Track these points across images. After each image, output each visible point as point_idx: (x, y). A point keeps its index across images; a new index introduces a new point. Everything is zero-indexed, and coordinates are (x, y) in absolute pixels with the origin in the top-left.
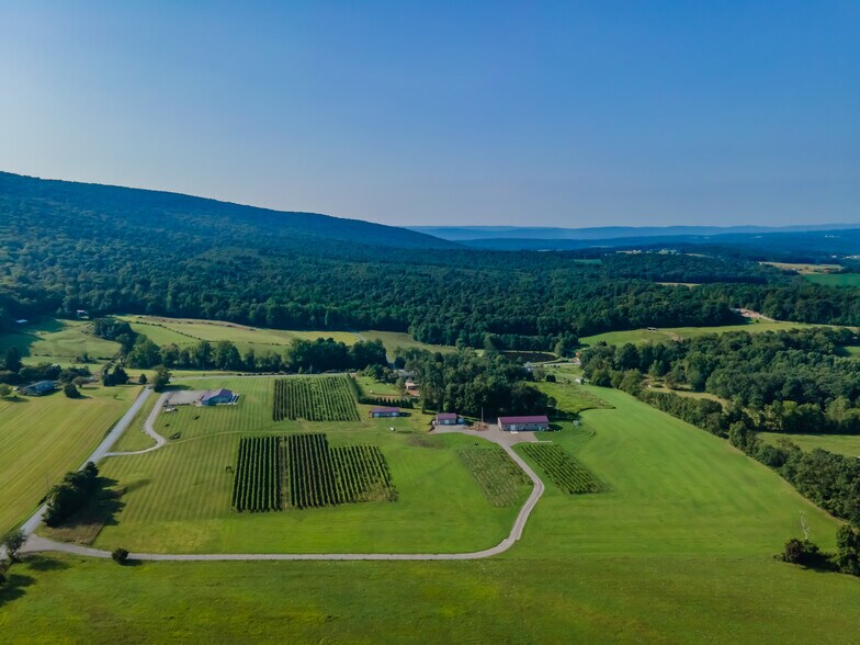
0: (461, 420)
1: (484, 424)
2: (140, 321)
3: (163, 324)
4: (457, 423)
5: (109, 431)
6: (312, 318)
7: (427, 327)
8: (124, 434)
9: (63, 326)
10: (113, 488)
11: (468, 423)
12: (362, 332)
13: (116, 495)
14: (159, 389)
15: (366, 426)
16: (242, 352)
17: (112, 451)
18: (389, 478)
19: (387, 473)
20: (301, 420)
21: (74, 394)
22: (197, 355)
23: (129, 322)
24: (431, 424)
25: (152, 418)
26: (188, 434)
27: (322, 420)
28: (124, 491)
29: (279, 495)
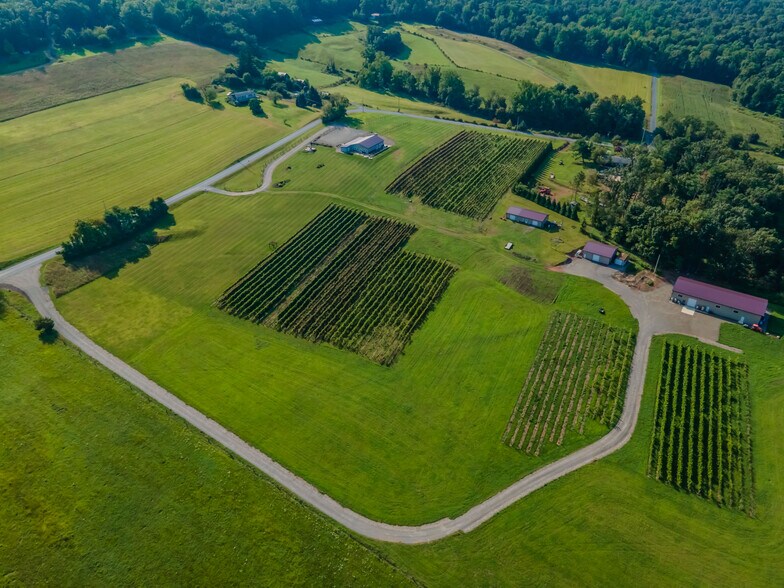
0: (619, 262)
1: (653, 278)
2: (421, 32)
3: (437, 39)
4: (612, 263)
5: (238, 161)
6: (609, 49)
7: (756, 83)
8: (246, 168)
9: (351, 28)
10: (160, 232)
11: (630, 269)
12: (664, 77)
13: (155, 241)
14: (327, 121)
15: (481, 231)
16: (468, 87)
17: (215, 185)
18: (417, 326)
19: (424, 317)
20: (416, 199)
21: (258, 112)
22: (426, 83)
23: (408, 32)
24: (572, 254)
25: (288, 155)
26: (293, 184)
27: (438, 206)
28: (167, 239)
29: (279, 300)
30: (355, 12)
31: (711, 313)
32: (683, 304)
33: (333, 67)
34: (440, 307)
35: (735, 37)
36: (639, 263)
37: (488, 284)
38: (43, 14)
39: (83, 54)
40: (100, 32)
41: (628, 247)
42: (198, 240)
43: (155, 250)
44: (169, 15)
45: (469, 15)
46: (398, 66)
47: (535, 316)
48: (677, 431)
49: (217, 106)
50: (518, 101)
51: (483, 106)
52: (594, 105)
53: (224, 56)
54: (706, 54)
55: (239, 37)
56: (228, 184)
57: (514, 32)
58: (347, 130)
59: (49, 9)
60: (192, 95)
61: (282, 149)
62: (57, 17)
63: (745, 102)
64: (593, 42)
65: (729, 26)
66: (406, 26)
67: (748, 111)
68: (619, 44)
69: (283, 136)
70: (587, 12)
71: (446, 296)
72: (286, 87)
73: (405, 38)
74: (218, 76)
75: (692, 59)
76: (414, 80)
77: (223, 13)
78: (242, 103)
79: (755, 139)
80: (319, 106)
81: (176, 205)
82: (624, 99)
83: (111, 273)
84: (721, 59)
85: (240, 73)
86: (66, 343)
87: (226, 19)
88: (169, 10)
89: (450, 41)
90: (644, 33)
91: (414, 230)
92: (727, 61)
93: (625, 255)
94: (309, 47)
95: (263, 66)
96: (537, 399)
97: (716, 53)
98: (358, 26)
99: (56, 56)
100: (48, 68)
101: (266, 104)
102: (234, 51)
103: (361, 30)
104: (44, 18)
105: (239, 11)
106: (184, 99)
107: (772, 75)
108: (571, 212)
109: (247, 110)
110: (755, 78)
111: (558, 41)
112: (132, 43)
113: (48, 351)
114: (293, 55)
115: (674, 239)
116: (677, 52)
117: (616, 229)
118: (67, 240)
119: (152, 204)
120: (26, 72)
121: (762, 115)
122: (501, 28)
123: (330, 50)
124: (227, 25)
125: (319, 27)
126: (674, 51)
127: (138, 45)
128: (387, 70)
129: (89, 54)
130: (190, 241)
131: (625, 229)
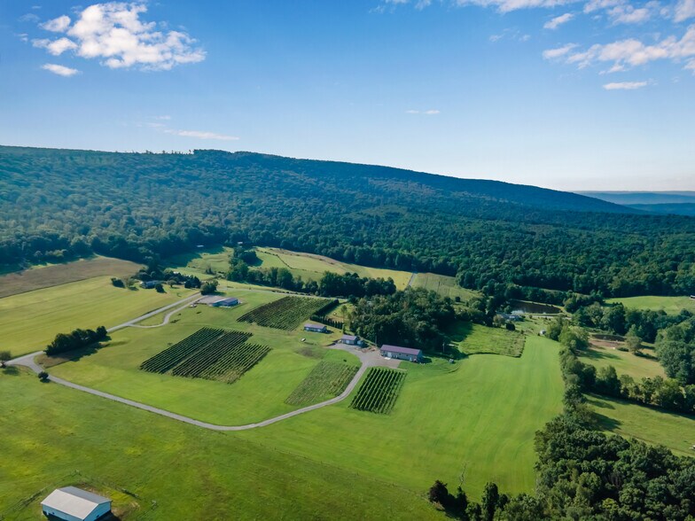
0: (359, 343)
1: (374, 348)
2: (269, 251)
3: (279, 254)
4: (355, 343)
6: (387, 259)
7: (465, 274)
8: (153, 316)
9: (223, 250)
10: (102, 343)
11: (364, 346)
12: (419, 274)
13: (100, 347)
14: (203, 293)
15: (289, 335)
16: (295, 276)
17: (134, 323)
18: (248, 369)
19: (252, 366)
20: (254, 323)
21: (160, 290)
22: (269, 276)
23: (261, 252)
24: (336, 341)
25: (179, 309)
26: (182, 321)
27: (266, 326)
28: (107, 346)
29: (173, 365)
30: (227, 241)
31: (398, 358)
32: (386, 356)
33: (210, 270)
34: (260, 363)
35: (460, 253)
36: (369, 343)
37: (289, 354)
38: (21, 243)
39: (46, 264)
40: (59, 253)
41: (364, 336)
42: (124, 346)
43: (100, 351)
44: (102, 244)
45: (302, 242)
46: (252, 269)
47: (310, 364)
48: (366, 394)
49: (134, 289)
50: (323, 281)
51: (304, 287)
52: (366, 283)
53: (138, 265)
54: (440, 261)
55: (148, 254)
56: (142, 323)
57: (330, 250)
58: (216, 297)
59: (25, 241)
60: (117, 283)
61: (176, 307)
62: (30, 245)
63: (462, 284)
64: (378, 256)
65: (459, 248)
66: (260, 249)
67: (463, 289)
68: (392, 256)
69: (176, 301)
70: (378, 241)
71: (264, 359)
72: (180, 279)
73: (259, 255)
74: (134, 274)
75: (434, 264)
76: (262, 275)
77: (139, 242)
78: (150, 287)
79: (458, 299)
80: (199, 287)
81: (111, 332)
82: (383, 279)
83: (76, 359)
84: (449, 264)
85: (149, 272)
86: (54, 382)
87: (141, 245)
88: (103, 241)
89: (289, 256)
90: (409, 250)
91: (251, 335)
92: (452, 264)
93: (362, 339)
94: (194, 260)
95: (164, 269)
96: (304, 390)
97: (446, 260)
98: (228, 249)
99: (27, 267)
100: (23, 273)
101: (166, 287)
102: (145, 262)
103: (230, 251)
104: (21, 246)
105: (150, 241)
106: (113, 287)
107: (474, 269)
108: (339, 326)
109: (154, 290)
110: (464, 271)
111: (357, 255)
112: (78, 259)
113: (46, 385)
114: (184, 265)
115: (382, 327)
116: (426, 260)
117: (359, 329)
118: (50, 344)
119: (99, 329)
120: (8, 275)
121: (470, 290)
122: (322, 248)
123: (208, 262)
124: (140, 248)
125: (202, 250)
126: (424, 260)
127: (82, 260)
128: (245, 270)
129: (49, 265)
130: (120, 346)
131: (362, 327)
